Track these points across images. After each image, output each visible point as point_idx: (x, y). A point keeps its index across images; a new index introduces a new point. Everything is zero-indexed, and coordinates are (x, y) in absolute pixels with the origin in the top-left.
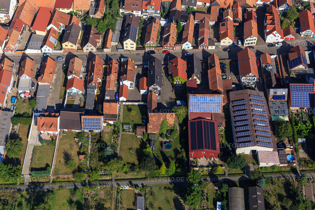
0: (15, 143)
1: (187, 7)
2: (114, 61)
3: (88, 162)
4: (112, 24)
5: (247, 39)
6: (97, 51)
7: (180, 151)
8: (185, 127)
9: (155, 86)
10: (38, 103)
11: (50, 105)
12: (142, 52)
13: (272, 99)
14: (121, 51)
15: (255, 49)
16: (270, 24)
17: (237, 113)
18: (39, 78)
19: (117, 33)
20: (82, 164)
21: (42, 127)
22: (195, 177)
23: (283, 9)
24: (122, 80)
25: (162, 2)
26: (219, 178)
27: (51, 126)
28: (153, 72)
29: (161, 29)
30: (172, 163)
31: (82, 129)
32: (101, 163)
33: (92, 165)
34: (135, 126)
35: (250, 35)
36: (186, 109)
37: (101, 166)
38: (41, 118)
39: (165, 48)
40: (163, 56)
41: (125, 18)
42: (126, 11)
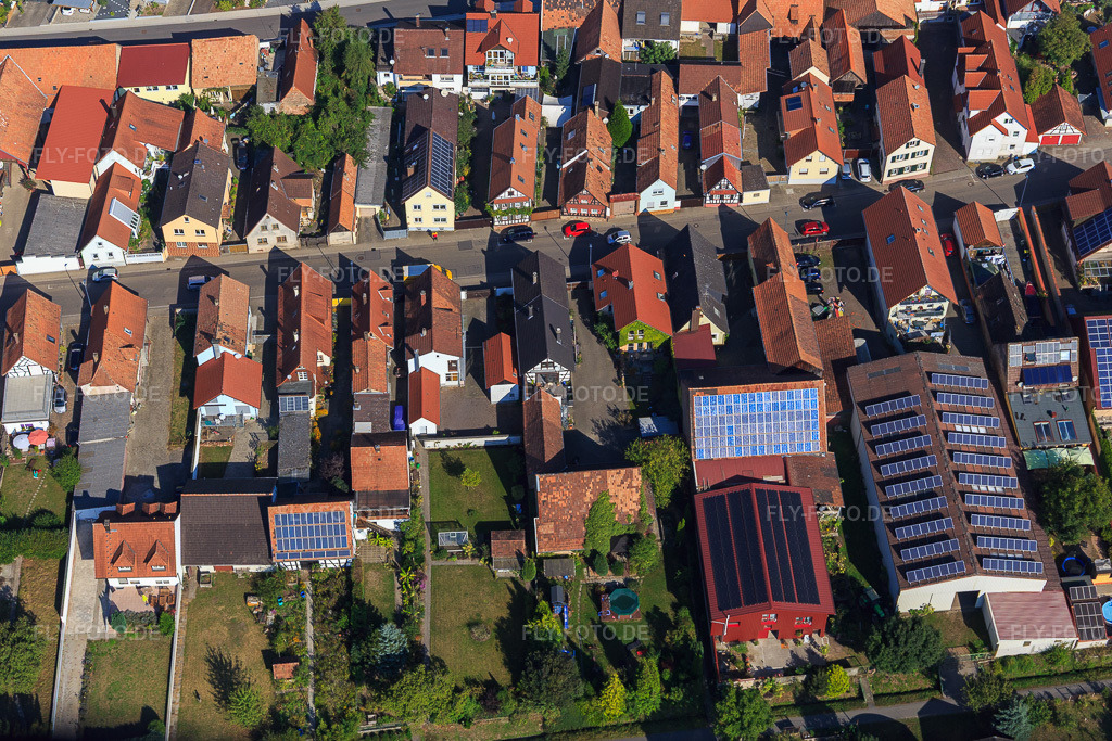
0: (14, 635)
1: (643, 44)
2: (376, 280)
3: (311, 691)
4: (350, 133)
5: (894, 154)
6: (302, 245)
7: (671, 617)
8: (684, 521)
9: (547, 365)
10: (86, 471)
11: (135, 471)
12: (481, 235)
13: (1020, 385)
14: (395, 239)
15: (929, 192)
16: (980, 88)
17: (888, 451)
18: (85, 368)
19: (376, 166)
20: (287, 698)
21: (113, 562)
22: (747, 718)
23: (1025, 23)
24: (416, 352)
25: (540, 33)
26: (840, 715)
27: (149, 556)
28: (534, 309)
29: (547, 140)
30: (647, 668)
31: (275, 559)
32: (363, 690)
33: (326, 701)
34: (484, 534)
35: (905, 134)
36: (680, 448)
37: (364, 700)
38: (108, 529)
39: (572, 211)
40: (566, 243)
41: (401, 104)
42: (401, 79)
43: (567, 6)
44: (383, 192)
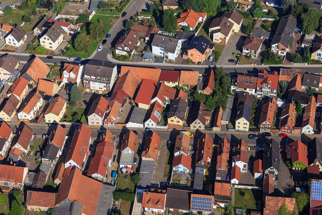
1: (308, 88)
2: (226, 140)
4: (222, 101)
6: (205, 130)
9: (272, 169)
10: (141, 180)
11: (154, 183)
14: (231, 131)
18: (144, 153)
19: (228, 111)
21: (147, 203)
24: (235, 160)
25: (279, 81)
27: (157, 203)
28: (270, 154)
29: (277, 110)
31: (191, 209)
36: (307, 196)
38: (147, 193)
39: (283, 130)
40: (280, 139)
41: (237, 96)
42: (238, 89)
43: (287, 75)
44: (230, 118)
